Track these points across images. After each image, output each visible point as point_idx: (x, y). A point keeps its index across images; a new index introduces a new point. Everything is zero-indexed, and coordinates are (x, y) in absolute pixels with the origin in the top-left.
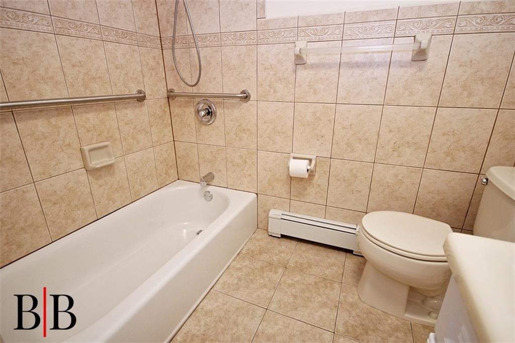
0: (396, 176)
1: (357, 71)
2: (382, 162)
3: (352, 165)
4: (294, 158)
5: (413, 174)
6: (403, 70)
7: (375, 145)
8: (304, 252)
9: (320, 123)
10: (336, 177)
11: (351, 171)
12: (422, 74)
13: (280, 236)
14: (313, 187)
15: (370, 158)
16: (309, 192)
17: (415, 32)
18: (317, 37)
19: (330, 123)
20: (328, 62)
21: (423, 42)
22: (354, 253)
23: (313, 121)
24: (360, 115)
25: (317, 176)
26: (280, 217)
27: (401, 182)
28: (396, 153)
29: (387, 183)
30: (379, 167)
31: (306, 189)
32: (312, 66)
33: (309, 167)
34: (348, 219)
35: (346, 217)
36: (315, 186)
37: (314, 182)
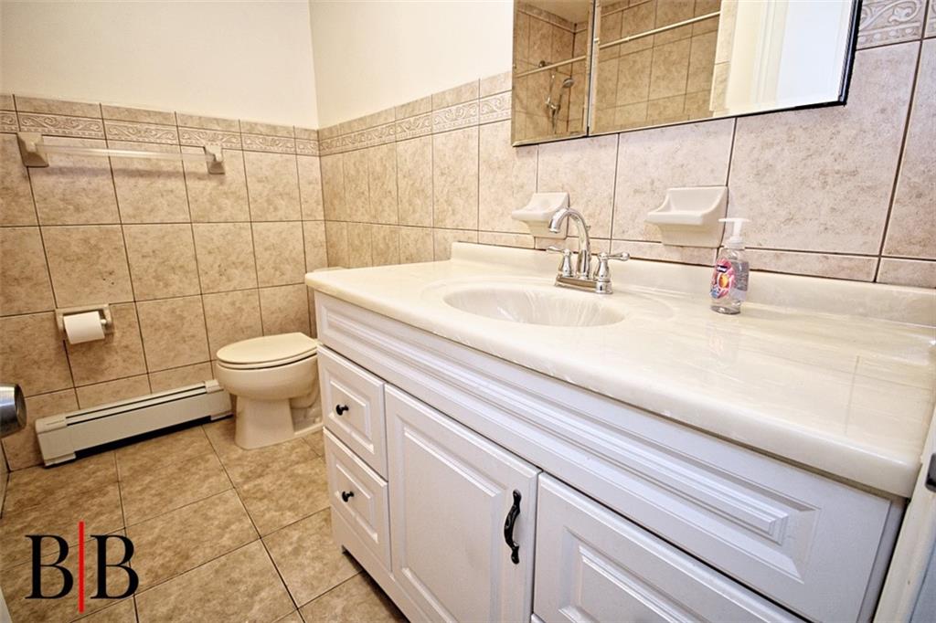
0: (233, 303)
1: (142, 182)
2: (211, 291)
3: (172, 304)
4: (65, 315)
5: (250, 297)
6: (202, 182)
7: (196, 272)
8: (135, 453)
9: (101, 253)
10: (151, 326)
11: (173, 312)
12: (225, 188)
13: (74, 457)
14: (117, 353)
15: (194, 290)
16: (110, 364)
17: (203, 142)
18: (60, 131)
19: (119, 252)
20: (89, 166)
21: (217, 155)
22: (212, 419)
23: (86, 252)
24: (163, 237)
25: (117, 334)
26: (64, 423)
27: (241, 310)
28: (224, 278)
29: (226, 315)
30: (209, 299)
31: (103, 360)
32: (62, 171)
33: (104, 321)
34: (188, 380)
35: (185, 378)
36: (119, 351)
37: (115, 344)
